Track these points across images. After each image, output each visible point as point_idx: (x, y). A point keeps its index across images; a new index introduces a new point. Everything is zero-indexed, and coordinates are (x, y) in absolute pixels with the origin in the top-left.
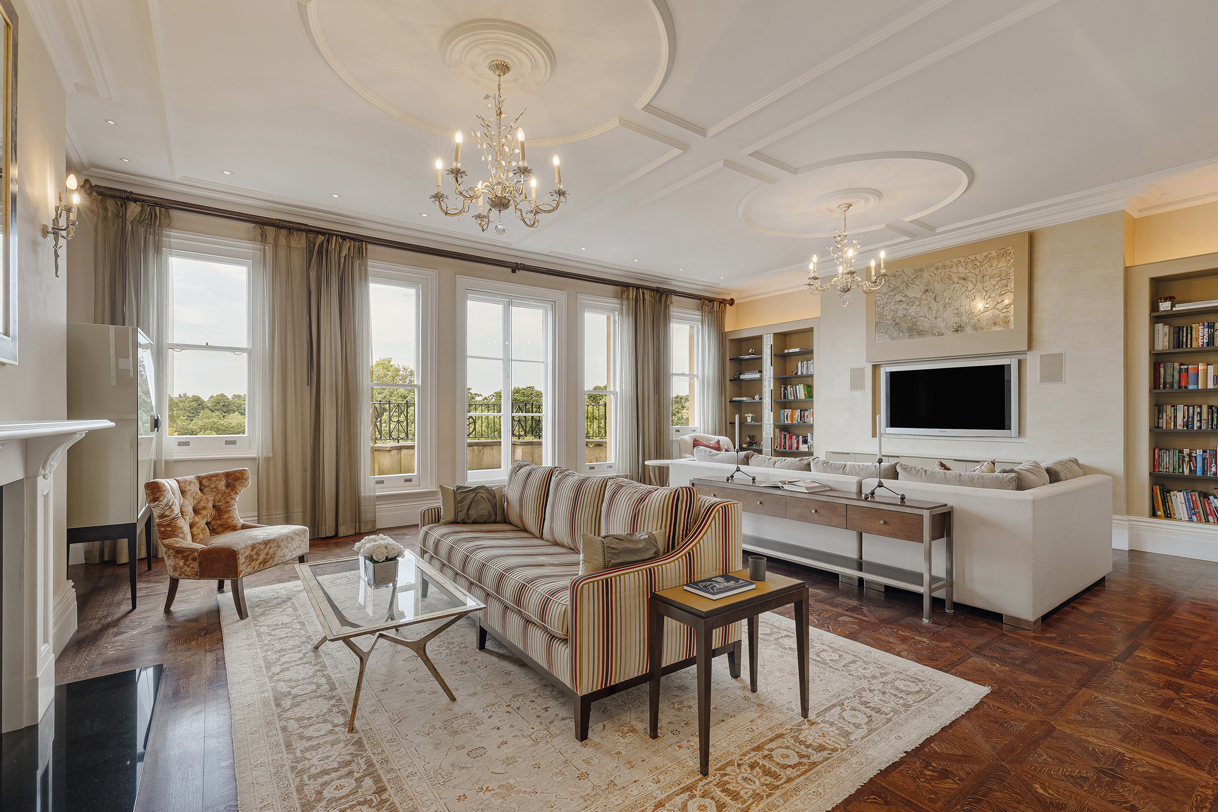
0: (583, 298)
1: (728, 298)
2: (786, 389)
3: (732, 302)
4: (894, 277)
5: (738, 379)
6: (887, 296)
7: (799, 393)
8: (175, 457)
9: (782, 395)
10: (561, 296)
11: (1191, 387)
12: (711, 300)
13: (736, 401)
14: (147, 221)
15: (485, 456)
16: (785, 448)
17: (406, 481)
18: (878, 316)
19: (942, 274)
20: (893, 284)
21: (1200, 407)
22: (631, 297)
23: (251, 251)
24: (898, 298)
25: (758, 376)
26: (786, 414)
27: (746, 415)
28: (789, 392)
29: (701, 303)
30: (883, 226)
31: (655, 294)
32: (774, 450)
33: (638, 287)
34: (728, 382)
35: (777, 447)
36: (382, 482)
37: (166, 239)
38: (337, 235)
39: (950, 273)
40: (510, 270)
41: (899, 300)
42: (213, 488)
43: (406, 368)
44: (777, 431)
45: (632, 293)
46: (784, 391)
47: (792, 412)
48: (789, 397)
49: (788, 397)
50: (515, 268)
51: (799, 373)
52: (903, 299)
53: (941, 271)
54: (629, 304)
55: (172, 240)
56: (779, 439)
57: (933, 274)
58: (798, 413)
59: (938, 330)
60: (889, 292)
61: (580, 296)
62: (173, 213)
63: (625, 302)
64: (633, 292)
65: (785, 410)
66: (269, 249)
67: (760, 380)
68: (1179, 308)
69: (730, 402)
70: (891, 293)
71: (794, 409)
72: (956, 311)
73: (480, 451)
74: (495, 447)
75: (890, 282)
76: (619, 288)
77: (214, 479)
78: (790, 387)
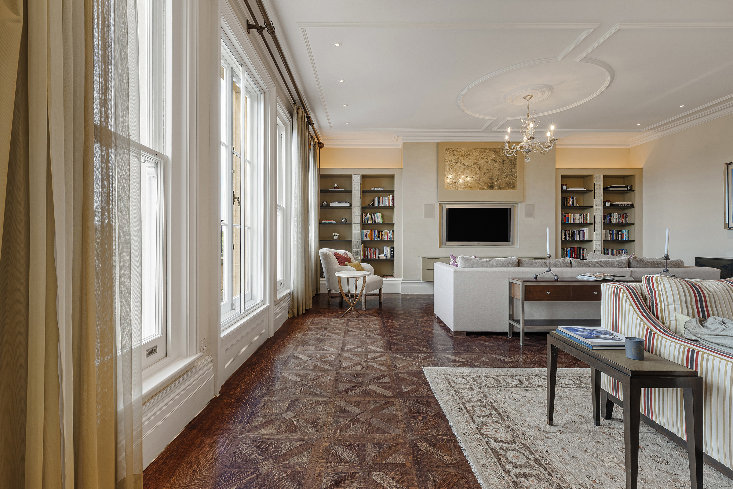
1: (319, 141)
2: (366, 216)
3: (322, 145)
4: (457, 152)
6: (452, 162)
7: (377, 219)
11: (566, 223)
13: (325, 223)
19: (483, 156)
20: (456, 156)
21: (569, 231)
24: (459, 164)
26: (365, 234)
27: (333, 234)
28: (369, 218)
39: (488, 156)
41: (459, 166)
48: (369, 221)
49: (367, 221)
51: (376, 205)
52: (461, 166)
53: (482, 153)
57: (478, 155)
58: (375, 233)
59: (481, 186)
60: (454, 160)
65: (365, 231)
68: (569, 189)
71: (372, 230)
72: (490, 177)
75: (454, 154)
78: (370, 215)
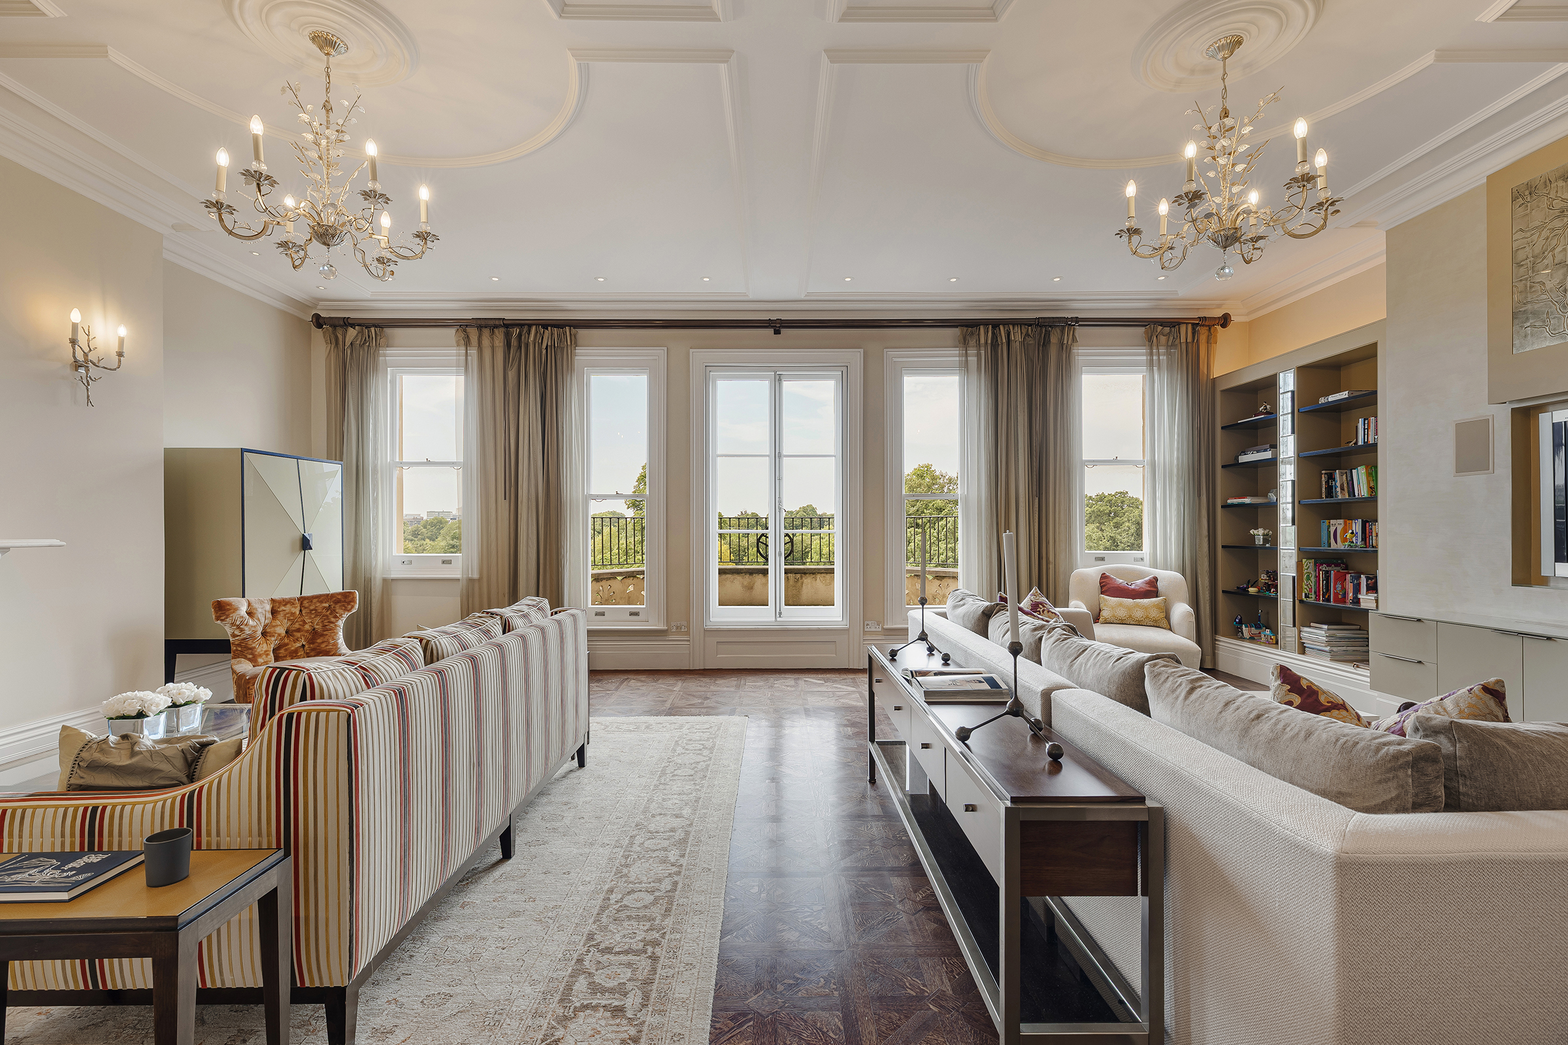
0: (895, 355)
1: (1218, 313)
2: (1331, 477)
3: (1225, 321)
4: (1566, 180)
5: (1237, 464)
6: (1545, 233)
7: (1358, 483)
8: (394, 576)
9: (1324, 489)
10: (854, 357)
12: (1173, 324)
13: (1233, 505)
14: (367, 344)
15: (804, 587)
16: (1328, 600)
17: (632, 614)
18: (1521, 286)
20: (1563, 200)
22: (982, 341)
23: (455, 358)
25: (1268, 455)
26: (1332, 530)
27: (1251, 532)
28: (1338, 484)
29: (1146, 333)
30: (1428, 59)
31: (1034, 329)
32: (1301, 601)
33: (995, 324)
34: (1219, 469)
35: (1307, 596)
36: (603, 614)
37: (383, 358)
38: (536, 325)
40: (771, 331)
42: (312, 610)
43: (944, 475)
44: (1309, 565)
45: (984, 335)
46: (1327, 482)
47: (1345, 523)
48: (1339, 494)
49: (1336, 494)
50: (777, 326)
51: (1360, 443)
54: (979, 356)
55: (387, 358)
56: (1313, 579)
58: (1357, 526)
60: (1552, 221)
61: (892, 353)
62: (388, 331)
63: (972, 351)
64: (986, 333)
65: (1332, 522)
66: (473, 352)
67: (1273, 463)
69: (1222, 507)
70: (1557, 223)
71: (1350, 518)
73: (798, 580)
74: (819, 576)
76: (957, 331)
77: (315, 601)
78: (1341, 475)
